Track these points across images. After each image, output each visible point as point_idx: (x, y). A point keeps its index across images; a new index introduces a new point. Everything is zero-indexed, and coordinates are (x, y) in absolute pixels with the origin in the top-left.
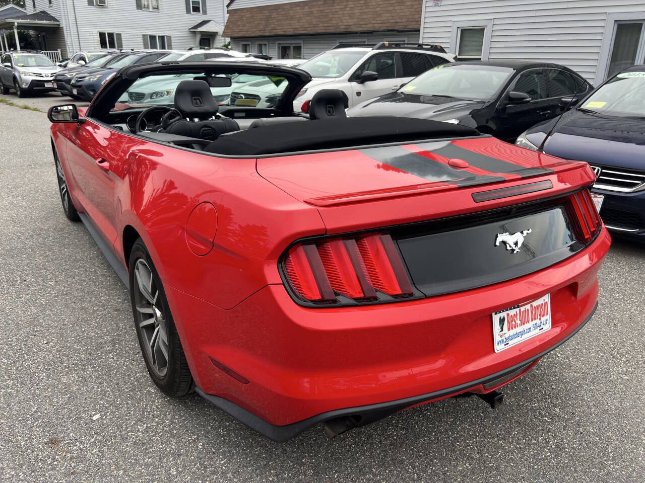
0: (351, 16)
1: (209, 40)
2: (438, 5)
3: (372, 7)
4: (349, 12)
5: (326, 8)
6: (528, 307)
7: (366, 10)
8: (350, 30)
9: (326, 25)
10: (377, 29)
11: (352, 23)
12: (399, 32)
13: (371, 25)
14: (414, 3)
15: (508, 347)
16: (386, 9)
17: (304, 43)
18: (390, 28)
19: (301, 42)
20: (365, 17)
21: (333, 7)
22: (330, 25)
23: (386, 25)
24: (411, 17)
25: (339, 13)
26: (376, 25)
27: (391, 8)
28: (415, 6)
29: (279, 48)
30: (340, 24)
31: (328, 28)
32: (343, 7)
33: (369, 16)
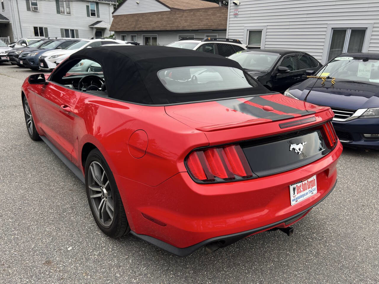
0: (186, 21)
1: (101, 32)
2: (236, 17)
3: (197, 16)
4: (184, 19)
5: (171, 16)
6: (306, 182)
7: (194, 18)
8: (185, 29)
9: (171, 26)
10: (200, 29)
11: (186, 25)
12: (213, 30)
13: (197, 27)
14: (221, 15)
15: (297, 202)
16: (206, 17)
17: (158, 36)
18: (208, 28)
19: (157, 35)
20: (193, 21)
21: (175, 16)
22: (174, 26)
23: (206, 26)
24: (220, 22)
25: (179, 19)
26: (200, 26)
27: (208, 17)
28: (222, 17)
29: (144, 38)
30: (179, 25)
31: (173, 27)
32: (181, 16)
33: (196, 21)
